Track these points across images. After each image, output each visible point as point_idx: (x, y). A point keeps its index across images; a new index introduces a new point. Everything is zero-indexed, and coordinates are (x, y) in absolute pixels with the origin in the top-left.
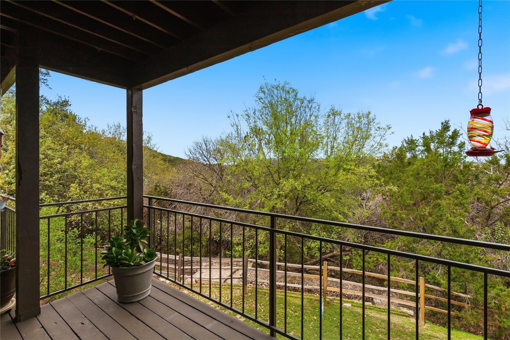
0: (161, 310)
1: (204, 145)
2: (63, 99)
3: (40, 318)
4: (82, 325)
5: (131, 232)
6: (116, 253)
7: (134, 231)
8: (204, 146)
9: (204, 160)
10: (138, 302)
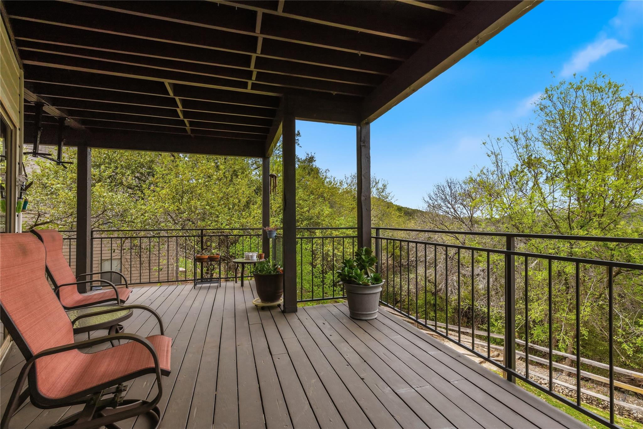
0: (386, 331)
1: (448, 188)
2: (310, 156)
3: (298, 313)
4: (324, 325)
5: (361, 258)
6: (348, 272)
7: (363, 257)
8: (448, 190)
9: (448, 207)
10: (366, 320)
